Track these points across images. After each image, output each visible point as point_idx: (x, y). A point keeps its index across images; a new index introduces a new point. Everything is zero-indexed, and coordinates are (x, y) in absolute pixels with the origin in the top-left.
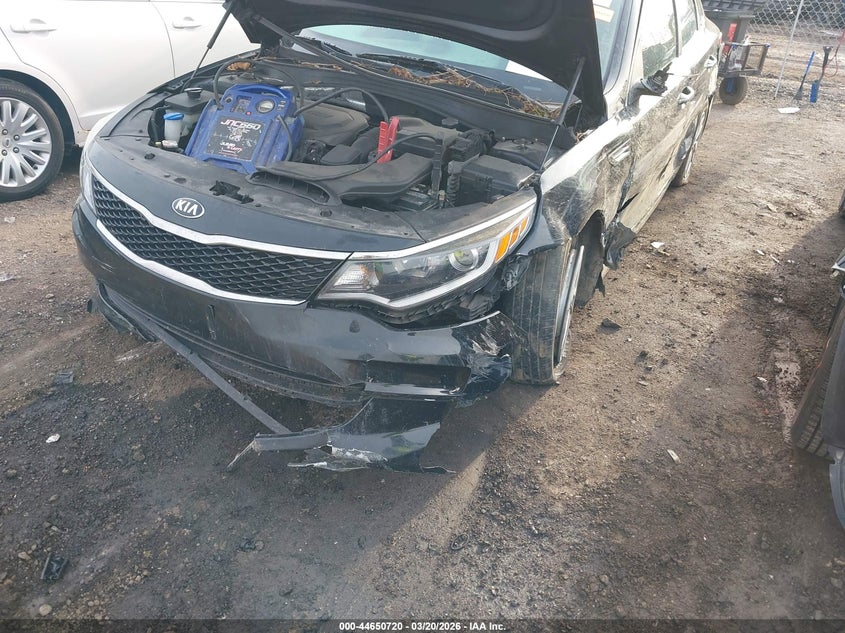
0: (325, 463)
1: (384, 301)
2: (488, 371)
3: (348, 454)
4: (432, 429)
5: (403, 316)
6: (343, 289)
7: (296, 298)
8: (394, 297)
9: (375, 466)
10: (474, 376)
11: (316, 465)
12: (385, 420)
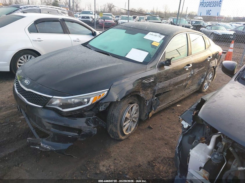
0: (39, 147)
1: (61, 109)
2: (88, 131)
3: (45, 146)
4: (70, 144)
5: (66, 113)
6: (54, 105)
7: (41, 106)
8: (63, 108)
9: (51, 151)
10: (83, 132)
11: (36, 147)
12: (56, 139)
